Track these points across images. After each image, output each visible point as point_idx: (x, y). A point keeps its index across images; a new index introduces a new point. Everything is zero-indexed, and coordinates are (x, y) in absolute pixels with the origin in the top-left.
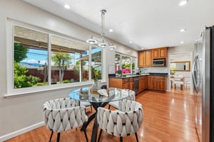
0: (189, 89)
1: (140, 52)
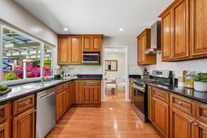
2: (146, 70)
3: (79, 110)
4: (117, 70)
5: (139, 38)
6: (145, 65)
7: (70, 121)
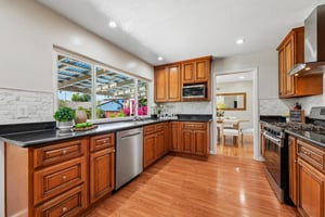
0: (251, 143)
1: (157, 69)
2: (299, 107)
3: (176, 160)
4: (245, 109)
5: (281, 49)
6: (298, 97)
7: (161, 171)
